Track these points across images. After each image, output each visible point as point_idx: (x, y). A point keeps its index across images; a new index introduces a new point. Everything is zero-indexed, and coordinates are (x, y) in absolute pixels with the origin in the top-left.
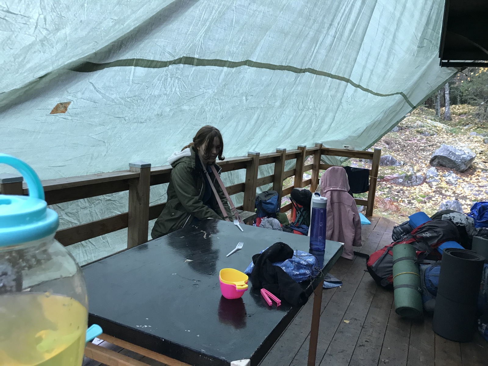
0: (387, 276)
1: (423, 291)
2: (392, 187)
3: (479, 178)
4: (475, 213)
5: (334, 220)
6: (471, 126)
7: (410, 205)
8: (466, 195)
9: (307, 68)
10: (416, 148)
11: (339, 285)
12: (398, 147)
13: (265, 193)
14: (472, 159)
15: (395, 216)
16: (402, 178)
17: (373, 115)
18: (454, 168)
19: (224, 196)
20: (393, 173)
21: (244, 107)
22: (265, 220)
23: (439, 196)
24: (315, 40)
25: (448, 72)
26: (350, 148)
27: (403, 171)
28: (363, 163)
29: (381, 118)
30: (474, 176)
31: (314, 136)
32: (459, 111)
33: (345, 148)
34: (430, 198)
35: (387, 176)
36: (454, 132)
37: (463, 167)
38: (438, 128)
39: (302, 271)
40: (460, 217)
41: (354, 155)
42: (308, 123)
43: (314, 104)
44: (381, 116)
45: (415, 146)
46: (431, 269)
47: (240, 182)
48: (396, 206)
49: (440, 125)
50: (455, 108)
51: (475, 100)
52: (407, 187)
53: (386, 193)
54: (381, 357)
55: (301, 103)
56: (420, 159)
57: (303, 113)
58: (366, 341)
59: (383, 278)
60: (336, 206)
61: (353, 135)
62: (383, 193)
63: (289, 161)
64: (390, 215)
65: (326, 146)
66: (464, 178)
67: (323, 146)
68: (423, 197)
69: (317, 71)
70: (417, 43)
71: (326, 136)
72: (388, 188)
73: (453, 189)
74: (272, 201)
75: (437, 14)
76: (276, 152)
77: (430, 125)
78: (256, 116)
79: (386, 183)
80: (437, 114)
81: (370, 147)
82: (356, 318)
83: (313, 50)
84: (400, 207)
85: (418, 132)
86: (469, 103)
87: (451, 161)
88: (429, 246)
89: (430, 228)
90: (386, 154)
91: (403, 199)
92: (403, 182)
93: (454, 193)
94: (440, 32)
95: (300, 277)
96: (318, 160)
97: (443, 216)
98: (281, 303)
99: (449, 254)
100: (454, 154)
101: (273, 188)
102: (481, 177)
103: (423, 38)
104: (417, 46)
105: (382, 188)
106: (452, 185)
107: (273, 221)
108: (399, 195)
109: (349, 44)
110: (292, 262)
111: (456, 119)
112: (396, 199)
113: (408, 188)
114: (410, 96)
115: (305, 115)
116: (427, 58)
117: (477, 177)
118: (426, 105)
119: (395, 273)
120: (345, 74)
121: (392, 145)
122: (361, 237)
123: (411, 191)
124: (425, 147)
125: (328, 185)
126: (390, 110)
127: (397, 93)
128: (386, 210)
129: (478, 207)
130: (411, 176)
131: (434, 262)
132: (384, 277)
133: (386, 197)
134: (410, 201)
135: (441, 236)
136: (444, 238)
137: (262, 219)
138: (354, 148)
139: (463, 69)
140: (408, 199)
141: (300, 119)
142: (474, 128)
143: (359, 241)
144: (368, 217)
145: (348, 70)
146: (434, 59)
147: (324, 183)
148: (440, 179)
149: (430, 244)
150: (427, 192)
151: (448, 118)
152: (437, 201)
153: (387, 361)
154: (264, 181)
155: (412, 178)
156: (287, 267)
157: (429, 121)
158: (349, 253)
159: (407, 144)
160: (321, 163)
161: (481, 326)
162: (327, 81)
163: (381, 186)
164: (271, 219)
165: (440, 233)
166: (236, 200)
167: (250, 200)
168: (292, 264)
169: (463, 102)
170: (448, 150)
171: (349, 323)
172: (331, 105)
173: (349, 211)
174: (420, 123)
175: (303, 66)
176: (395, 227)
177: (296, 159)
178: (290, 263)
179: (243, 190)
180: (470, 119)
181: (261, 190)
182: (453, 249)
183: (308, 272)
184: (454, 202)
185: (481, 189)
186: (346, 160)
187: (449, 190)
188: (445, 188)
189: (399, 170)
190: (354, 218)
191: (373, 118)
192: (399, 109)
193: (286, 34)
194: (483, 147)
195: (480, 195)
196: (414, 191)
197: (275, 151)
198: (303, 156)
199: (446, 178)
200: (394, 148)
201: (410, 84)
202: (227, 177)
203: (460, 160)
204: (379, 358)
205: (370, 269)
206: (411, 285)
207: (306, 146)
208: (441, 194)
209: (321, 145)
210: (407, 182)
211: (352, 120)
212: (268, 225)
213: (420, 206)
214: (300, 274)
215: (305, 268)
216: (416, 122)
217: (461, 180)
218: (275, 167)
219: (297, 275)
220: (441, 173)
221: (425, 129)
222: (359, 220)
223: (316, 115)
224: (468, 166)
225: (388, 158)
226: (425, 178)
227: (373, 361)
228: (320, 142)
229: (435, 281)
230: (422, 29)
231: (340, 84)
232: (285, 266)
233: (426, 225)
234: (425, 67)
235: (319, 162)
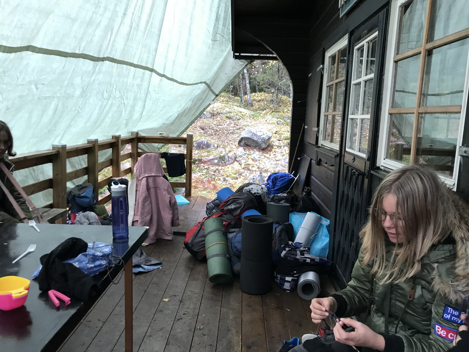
0: (202, 249)
1: (231, 257)
2: (209, 168)
3: (276, 154)
4: (270, 183)
5: (151, 205)
6: (267, 110)
7: (225, 182)
8: (268, 168)
9: (105, 56)
10: (226, 131)
11: (159, 266)
12: (211, 132)
13: (79, 187)
14: (269, 138)
15: (213, 193)
16: (216, 159)
17: (182, 103)
18: (257, 146)
19: (20, 196)
20: (209, 155)
21: (36, 97)
22: (80, 215)
23: (247, 172)
24: (109, 28)
25: (241, 64)
26: (165, 135)
27: (217, 152)
28: (182, 148)
29: (190, 105)
30: (272, 152)
31: (126, 125)
32: (258, 98)
33: (160, 135)
34: (240, 174)
35: (204, 158)
36: (256, 116)
37: (264, 146)
38: (243, 114)
39: (98, 263)
40: (256, 188)
41: (170, 141)
42: (117, 112)
43: (120, 92)
44: (189, 104)
45: (226, 130)
46: (235, 237)
47: (47, 178)
48: (214, 185)
49: (244, 111)
50: (255, 96)
51: (269, 88)
52: (222, 166)
53: (204, 173)
54: (197, 326)
55: (105, 92)
56: (230, 141)
57: (110, 102)
58: (183, 314)
59: (199, 252)
60: (152, 191)
61: (167, 122)
62: (202, 174)
63: (104, 151)
64: (209, 193)
65: (142, 134)
66: (265, 155)
67: (140, 134)
68: (235, 174)
69: (117, 60)
70: (211, 36)
71: (140, 124)
72: (206, 169)
73: (258, 164)
74: (86, 194)
75: (225, 12)
76: (88, 143)
77: (236, 111)
78: (53, 106)
79: (203, 165)
80: (241, 101)
81: (182, 133)
82: (174, 294)
83: (108, 38)
84: (217, 185)
85: (227, 117)
86: (265, 91)
87: (254, 141)
88: (234, 217)
89: (234, 201)
90: (202, 139)
91: (219, 178)
92: (218, 162)
93: (258, 168)
94: (230, 29)
95: (95, 269)
96: (135, 147)
97: (244, 188)
98: (70, 300)
99: (247, 221)
100: (256, 135)
101: (88, 181)
102: (277, 153)
103: (215, 33)
104: (211, 39)
105: (201, 170)
106: (256, 161)
107: (89, 215)
108: (216, 174)
109: (147, 35)
110: (86, 255)
111: (256, 105)
112: (213, 178)
113: (223, 168)
114: (212, 85)
115: (112, 104)
116: (222, 51)
117: (274, 153)
118: (232, 94)
119: (207, 246)
120: (147, 63)
121: (206, 130)
122: (178, 217)
123: (225, 170)
124: (234, 130)
125: (143, 172)
126: (197, 98)
127: (201, 83)
128: (205, 189)
129: (272, 178)
130: (224, 156)
131: (238, 229)
132: (199, 250)
133: (205, 177)
134: (225, 178)
135: (242, 206)
136: (246, 207)
137: (77, 214)
138: (168, 135)
139: (251, 62)
140: (223, 177)
141: (107, 108)
142: (270, 113)
143: (177, 221)
144: (187, 198)
145: (150, 60)
146: (229, 52)
147: (139, 171)
148: (247, 157)
149: (234, 214)
150: (238, 169)
151: (250, 104)
152: (246, 176)
153: (202, 327)
154: (76, 174)
155: (225, 158)
156: (80, 262)
157: (235, 108)
158: (169, 233)
159: (219, 128)
160: (139, 151)
161: (277, 277)
162: (130, 71)
163: (200, 168)
164: (88, 213)
165: (242, 204)
166: (44, 198)
167: (60, 196)
168: (85, 258)
169: (261, 90)
170: (251, 132)
171: (168, 301)
172: (139, 94)
173: (165, 194)
174: (228, 109)
175: (101, 55)
176: (208, 204)
177: (111, 149)
178: (84, 257)
179: (51, 187)
180: (267, 105)
181: (74, 184)
182: (249, 216)
183: (104, 262)
184: (259, 176)
185: (278, 162)
186: (163, 146)
187: (255, 166)
188: (251, 165)
189: (214, 152)
190: (170, 201)
191: (183, 106)
192: (204, 97)
193: (74, 20)
194: (277, 127)
195: (277, 168)
196: (227, 170)
197: (86, 142)
198: (118, 146)
199: (252, 156)
200: (209, 133)
201: (211, 74)
202: (28, 174)
203: (260, 140)
204: (195, 327)
205: (187, 246)
206: (219, 254)
207: (120, 135)
208: (249, 169)
209: (137, 133)
210: (222, 162)
211: (163, 108)
212: (84, 220)
213: (233, 182)
214: (95, 267)
215: (101, 259)
216: (225, 109)
217: (263, 157)
218: (88, 159)
219: (92, 268)
220: (247, 152)
221: (232, 114)
222: (175, 202)
223: (124, 104)
224: (267, 145)
225: (204, 142)
226: (236, 158)
227: (190, 330)
228: (135, 130)
229: (239, 246)
230: (213, 25)
231: (144, 74)
232: (78, 261)
233: (230, 198)
234: (221, 59)
235: (137, 150)
